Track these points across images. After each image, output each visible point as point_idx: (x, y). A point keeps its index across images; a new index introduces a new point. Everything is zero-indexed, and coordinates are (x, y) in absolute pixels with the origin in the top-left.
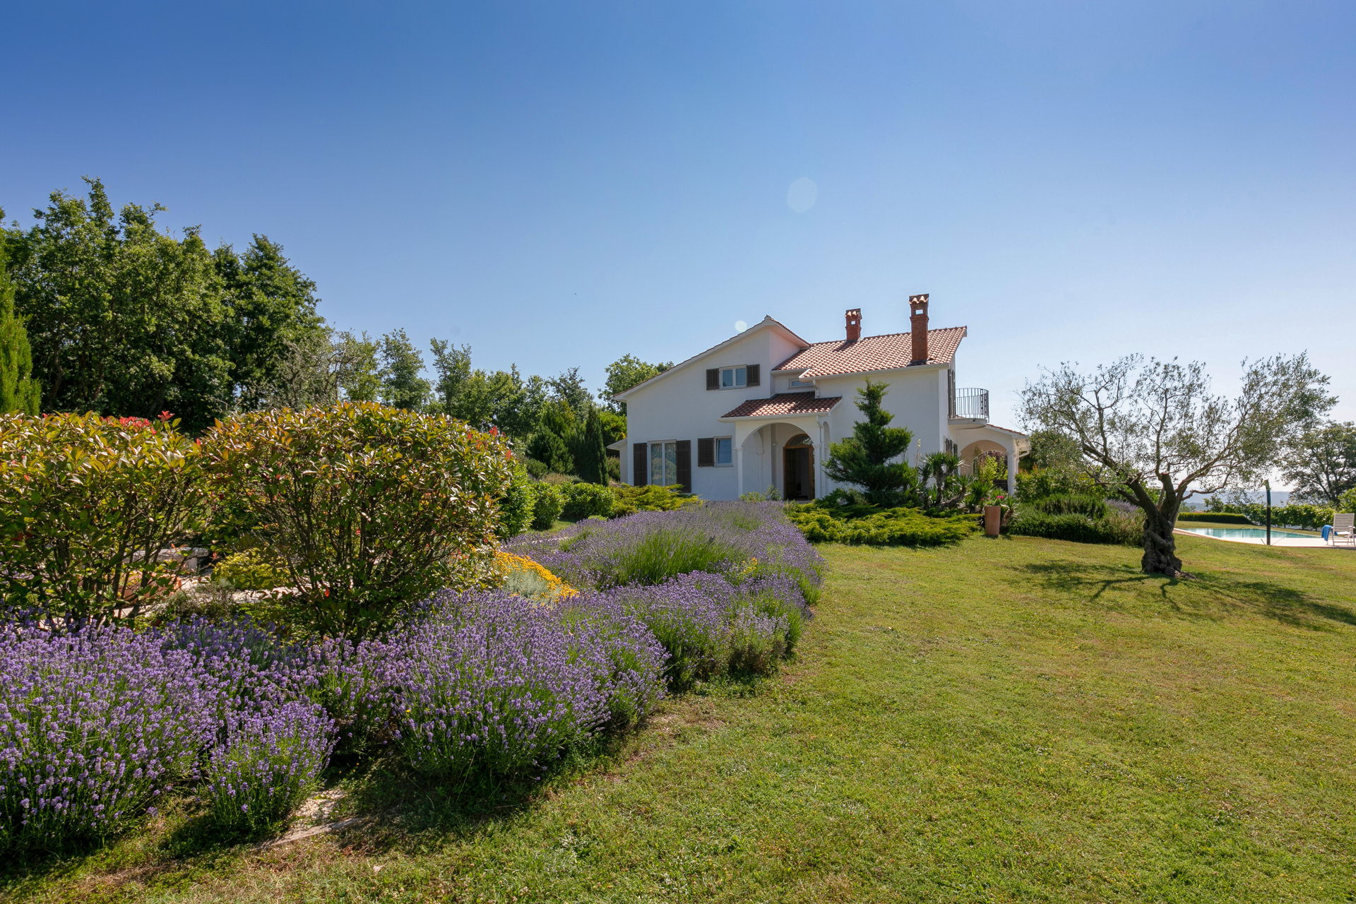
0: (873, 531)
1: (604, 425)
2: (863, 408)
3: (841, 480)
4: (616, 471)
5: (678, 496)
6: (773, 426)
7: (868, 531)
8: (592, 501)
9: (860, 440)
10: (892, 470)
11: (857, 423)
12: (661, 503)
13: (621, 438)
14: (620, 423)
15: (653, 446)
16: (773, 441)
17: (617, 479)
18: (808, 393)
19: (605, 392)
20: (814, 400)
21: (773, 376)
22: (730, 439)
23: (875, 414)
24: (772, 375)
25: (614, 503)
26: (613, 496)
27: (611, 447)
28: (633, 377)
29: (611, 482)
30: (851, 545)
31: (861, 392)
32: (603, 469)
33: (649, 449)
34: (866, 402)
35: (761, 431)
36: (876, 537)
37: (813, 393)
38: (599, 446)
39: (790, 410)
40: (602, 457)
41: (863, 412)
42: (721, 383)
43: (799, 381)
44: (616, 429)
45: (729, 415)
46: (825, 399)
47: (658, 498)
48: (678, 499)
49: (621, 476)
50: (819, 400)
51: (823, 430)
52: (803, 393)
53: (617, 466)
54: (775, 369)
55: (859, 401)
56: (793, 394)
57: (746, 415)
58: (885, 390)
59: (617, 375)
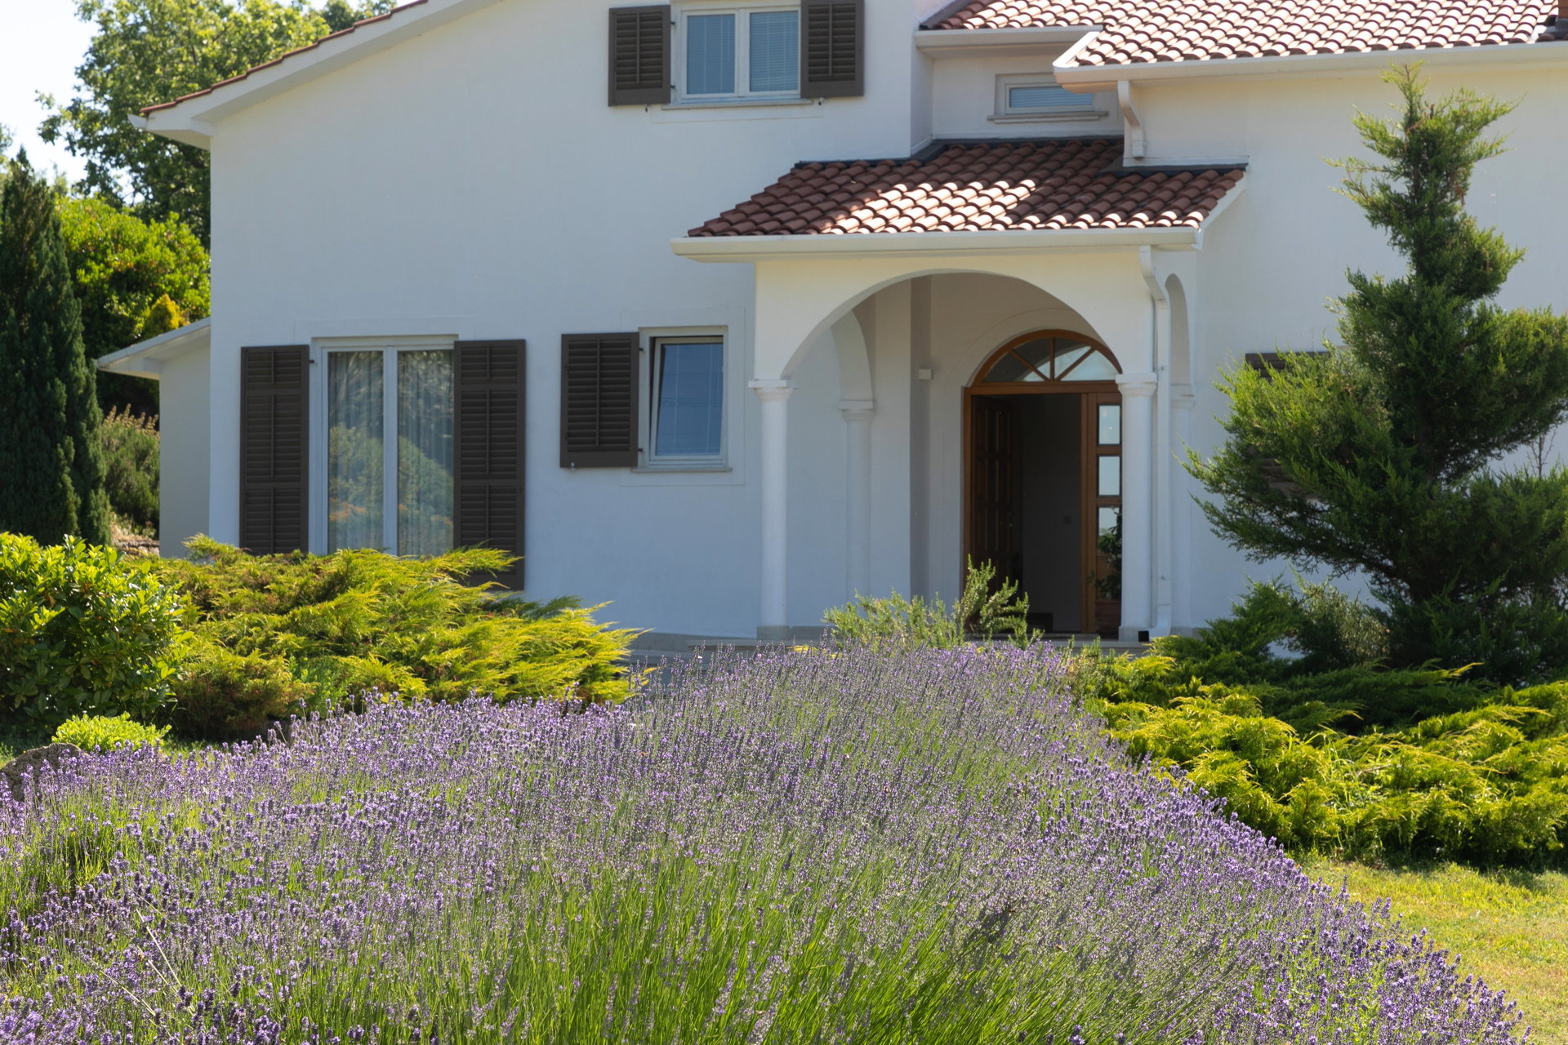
0: (1488, 801)
1: (78, 259)
2: (1385, 212)
3: (1286, 546)
4: (138, 479)
5: (488, 608)
6: (920, 288)
7: (1463, 793)
8: (54, 630)
9: (1374, 363)
10: (1522, 504)
11: (1359, 281)
12: (410, 643)
13: (160, 322)
14: (154, 252)
15: (337, 360)
16: (921, 358)
17: (141, 515)
18: (1085, 143)
19: (75, 110)
20: (1121, 175)
21: (927, 57)
22: (714, 341)
23: (1440, 242)
24: (920, 49)
25: (179, 643)
26: (174, 607)
27: (119, 362)
28: (212, 49)
29: (120, 532)
30: (1395, 866)
31: (1377, 137)
32: (83, 468)
33: (318, 377)
34: (1401, 186)
35: (866, 311)
36: (1506, 826)
37: (1114, 145)
38: (64, 357)
39: (1018, 216)
40: (77, 408)
41: (1384, 233)
42: (678, 71)
43: (1053, 86)
44: (135, 281)
45: (725, 225)
46: (1171, 173)
47: (398, 618)
48: (496, 625)
49: (167, 504)
50: (1144, 174)
51: (1164, 313)
52: (1061, 144)
53: (141, 456)
54: (937, 23)
55: (1369, 181)
56: (1016, 144)
57: (810, 227)
58: (1485, 136)
59: (130, 33)
